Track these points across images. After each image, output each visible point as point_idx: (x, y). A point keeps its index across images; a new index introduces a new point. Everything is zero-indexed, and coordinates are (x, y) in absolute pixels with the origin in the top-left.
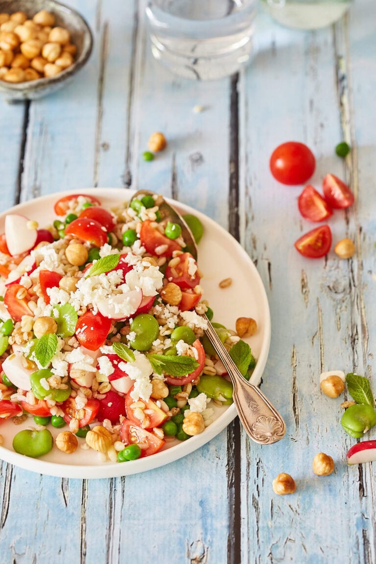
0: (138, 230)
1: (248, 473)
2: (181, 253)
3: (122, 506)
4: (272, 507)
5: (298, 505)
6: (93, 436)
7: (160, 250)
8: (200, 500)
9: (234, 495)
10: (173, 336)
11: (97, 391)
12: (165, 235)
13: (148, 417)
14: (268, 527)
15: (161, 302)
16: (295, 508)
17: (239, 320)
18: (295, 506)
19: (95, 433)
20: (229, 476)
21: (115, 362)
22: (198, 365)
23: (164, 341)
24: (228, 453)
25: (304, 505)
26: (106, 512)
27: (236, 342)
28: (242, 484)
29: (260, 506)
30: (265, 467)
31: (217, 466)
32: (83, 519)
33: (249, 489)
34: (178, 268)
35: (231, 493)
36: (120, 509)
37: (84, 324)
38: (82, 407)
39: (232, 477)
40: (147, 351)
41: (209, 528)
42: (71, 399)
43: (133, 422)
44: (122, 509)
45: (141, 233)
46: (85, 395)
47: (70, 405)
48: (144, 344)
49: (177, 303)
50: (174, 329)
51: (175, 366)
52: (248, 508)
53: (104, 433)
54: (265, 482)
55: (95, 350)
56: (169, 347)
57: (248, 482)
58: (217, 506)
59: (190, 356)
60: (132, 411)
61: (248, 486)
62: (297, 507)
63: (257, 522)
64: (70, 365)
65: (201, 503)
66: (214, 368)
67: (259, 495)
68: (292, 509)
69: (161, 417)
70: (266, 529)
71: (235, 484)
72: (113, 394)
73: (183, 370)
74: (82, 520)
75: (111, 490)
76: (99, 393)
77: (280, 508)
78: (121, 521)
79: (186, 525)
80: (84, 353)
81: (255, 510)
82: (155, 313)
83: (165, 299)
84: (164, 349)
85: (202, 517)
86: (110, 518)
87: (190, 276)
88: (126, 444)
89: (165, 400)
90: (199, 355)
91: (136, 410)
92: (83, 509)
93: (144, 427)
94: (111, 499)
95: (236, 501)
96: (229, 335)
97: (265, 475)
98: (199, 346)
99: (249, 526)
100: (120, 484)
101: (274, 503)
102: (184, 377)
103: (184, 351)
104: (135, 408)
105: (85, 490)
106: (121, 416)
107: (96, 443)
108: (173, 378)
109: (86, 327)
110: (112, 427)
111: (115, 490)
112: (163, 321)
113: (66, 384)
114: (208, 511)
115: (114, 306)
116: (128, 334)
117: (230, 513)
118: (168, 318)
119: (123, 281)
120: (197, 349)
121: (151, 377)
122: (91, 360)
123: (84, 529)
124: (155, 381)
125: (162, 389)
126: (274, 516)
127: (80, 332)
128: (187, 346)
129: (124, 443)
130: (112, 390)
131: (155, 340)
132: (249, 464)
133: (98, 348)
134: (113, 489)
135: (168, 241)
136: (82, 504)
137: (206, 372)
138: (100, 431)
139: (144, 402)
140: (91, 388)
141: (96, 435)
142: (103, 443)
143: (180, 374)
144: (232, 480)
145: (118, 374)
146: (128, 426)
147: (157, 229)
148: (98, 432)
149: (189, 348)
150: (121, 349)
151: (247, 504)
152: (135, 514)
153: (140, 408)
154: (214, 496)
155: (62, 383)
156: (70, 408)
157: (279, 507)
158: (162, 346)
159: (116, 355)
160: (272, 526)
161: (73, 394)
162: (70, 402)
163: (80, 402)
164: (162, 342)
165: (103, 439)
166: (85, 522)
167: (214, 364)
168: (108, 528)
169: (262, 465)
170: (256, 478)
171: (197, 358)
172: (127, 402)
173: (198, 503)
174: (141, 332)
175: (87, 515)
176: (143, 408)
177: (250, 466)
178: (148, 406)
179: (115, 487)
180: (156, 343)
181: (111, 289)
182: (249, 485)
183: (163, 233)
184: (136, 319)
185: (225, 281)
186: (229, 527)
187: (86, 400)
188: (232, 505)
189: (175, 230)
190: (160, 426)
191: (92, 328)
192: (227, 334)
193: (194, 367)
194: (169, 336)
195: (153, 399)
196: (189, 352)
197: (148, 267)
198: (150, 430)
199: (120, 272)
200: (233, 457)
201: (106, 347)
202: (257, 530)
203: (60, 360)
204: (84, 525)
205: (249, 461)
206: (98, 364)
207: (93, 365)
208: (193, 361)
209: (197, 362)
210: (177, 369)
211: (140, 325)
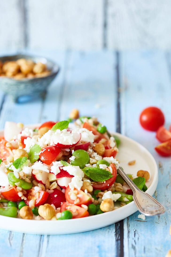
10: (98, 163)
13: (79, 198)
22: (112, 176)
46: (41, 188)
47: (31, 193)
59: (108, 171)
60: (69, 196)
64: (33, 170)
69: (87, 198)
73: (102, 178)
76: (49, 189)
89: (90, 193)
90: (113, 171)
91: (71, 195)
93: (75, 204)
98: (113, 167)
116: (71, 157)
118: (96, 157)
124: (85, 182)
125: (89, 186)
133: (52, 162)
137: (117, 189)
139: (77, 190)
140: (45, 185)
142: (49, 211)
143: (100, 181)
149: (107, 167)
150: (66, 162)
153: (74, 193)
156: (31, 195)
162: (31, 191)
167: (122, 186)
172: (67, 191)
174: (79, 158)
176: (76, 194)
178: (80, 193)
180: (88, 165)
184: (76, 151)
193: (109, 177)
195: (82, 189)
196: (107, 169)
198: (79, 205)
203: (27, 167)
208: (109, 174)
209: (112, 174)
210: (99, 177)
211: (78, 154)
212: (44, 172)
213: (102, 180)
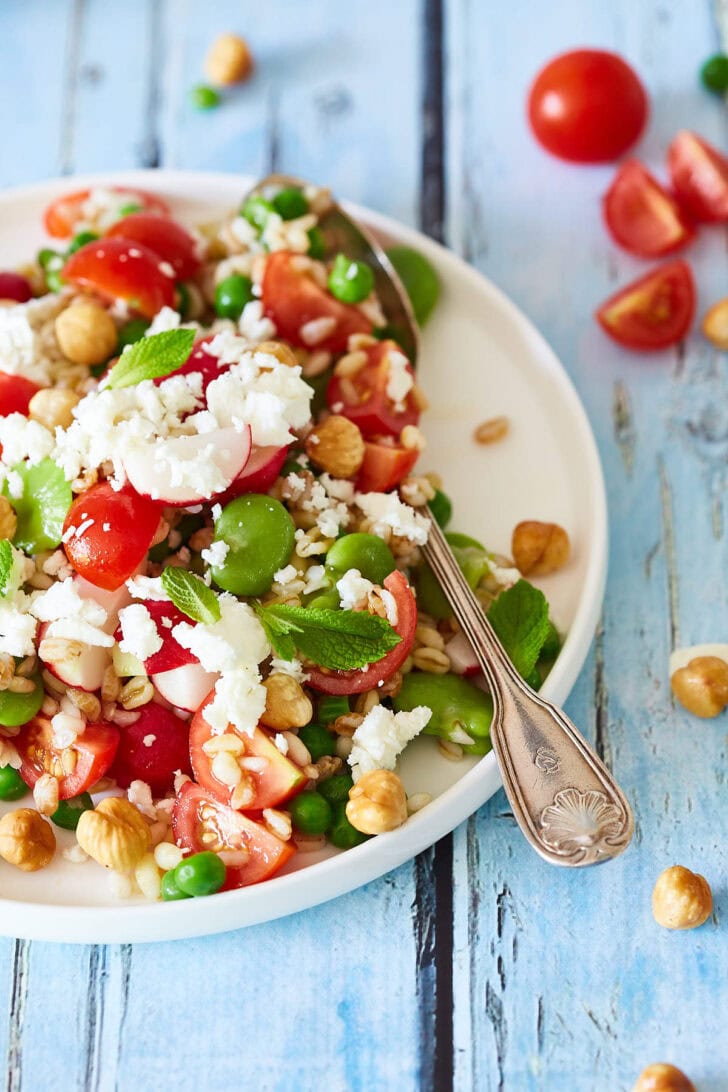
0: (257, 277)
1: (474, 925)
2: (371, 340)
3: (123, 1019)
4: (540, 1018)
5: (613, 1012)
6: (95, 824)
7: (314, 330)
8: (340, 1000)
9: (435, 987)
10: (331, 560)
11: (116, 702)
12: (329, 293)
13: (253, 779)
14: (530, 1074)
15: (304, 466)
16: (606, 1021)
17: (522, 529)
18: (604, 1014)
19: (103, 816)
20: (421, 934)
21: (167, 622)
22: (395, 640)
23: (305, 572)
24: (418, 870)
25: (631, 1010)
26: (78, 1036)
27: (509, 586)
28: (456, 956)
29: (508, 1014)
30: (520, 909)
31: (387, 905)
32: (14, 1055)
33: (477, 969)
34: (361, 380)
35: (426, 980)
36: (118, 1026)
37: (84, 516)
38: (69, 743)
39: (430, 935)
40: (258, 595)
41: (365, 1078)
42: (43, 722)
43: (209, 789)
44: (122, 1026)
45: (265, 286)
46: (81, 711)
47: (39, 738)
48: (252, 577)
49: (349, 472)
50: (337, 538)
51: (333, 641)
52: (473, 1021)
53: (130, 818)
54: (520, 950)
55: (113, 588)
56: (319, 587)
57: (473, 948)
58: (386, 1015)
59: (375, 613)
60: (208, 760)
61: (472, 959)
62: (611, 1019)
63: (500, 1059)
64: (41, 627)
65: (344, 1008)
66: (444, 652)
67: (503, 986)
68: (596, 1022)
69: (286, 778)
70: (525, 1079)
71: (437, 957)
72: (159, 713)
73: (354, 651)
74: (10, 1058)
75: (93, 974)
76: (120, 707)
77: (562, 1021)
78: (119, 1059)
79: (301, 1071)
80: (82, 595)
81: (492, 1026)
82: (287, 495)
83: (318, 459)
84: (305, 593)
85: (346, 1048)
86: (90, 1051)
87: (392, 403)
88: (186, 850)
89: (302, 733)
90: (400, 612)
91: (217, 757)
92: (14, 1029)
93: (238, 807)
94: (93, 999)
95: (439, 1001)
96: (492, 565)
97: (521, 930)
98: (400, 588)
99: (478, 1070)
100: (119, 958)
101: (545, 1008)
102: (358, 672)
103: (358, 601)
104: (217, 753)
105: (21, 975)
106: (178, 773)
107: (104, 846)
108: (326, 676)
109: (91, 522)
110: (154, 804)
111: (104, 974)
112: (309, 519)
113: (29, 677)
114: (361, 1030)
115: (169, 466)
116: (209, 548)
117: (425, 1036)
118: (323, 510)
119: (201, 405)
120: (395, 595)
121: (265, 668)
122: (100, 615)
123: (15, 1082)
124: (276, 678)
125: (293, 702)
126: (545, 1041)
127: (74, 536)
128: (368, 586)
129: (182, 847)
130: (158, 700)
131: (283, 568)
132: (475, 901)
133: (123, 582)
134: (99, 972)
135: (335, 307)
136: (12, 1014)
137: (421, 664)
138: (116, 812)
139: (242, 737)
140: (97, 693)
141: (105, 823)
142: (124, 844)
143: (344, 665)
144: (428, 944)
145: (170, 656)
146: (196, 802)
147: (309, 275)
148: (109, 814)
149: (374, 592)
150: (185, 587)
151: (472, 1010)
152: (157, 1042)
153: (231, 752)
154: (380, 988)
155: (15, 674)
156: (38, 745)
157: (558, 1015)
158: (300, 585)
159: (170, 603)
160: (540, 1073)
161: (49, 708)
162: (39, 730)
163: (63, 729)
164: (301, 573)
165: (124, 833)
166: (19, 1065)
167: (446, 642)
168: (83, 1079)
169: (510, 902)
170: (497, 939)
171: (393, 618)
172: (197, 734)
173: (336, 1007)
174: (244, 544)
175: (24, 1044)
176: (238, 753)
177: (480, 906)
178: (253, 750)
179: (104, 967)
180: (285, 577)
181: (165, 424)
182: (476, 959)
183: (324, 285)
184: (231, 508)
185: (490, 424)
186: (421, 1074)
187: (81, 726)
188: (430, 1014)
189: (355, 280)
190: (284, 805)
191: (106, 527)
192: (485, 565)
193: (384, 644)
194: (319, 559)
195: (267, 728)
196: (373, 603)
197: (270, 370)
198: (253, 814)
199: (195, 378)
200: (432, 881)
201: (143, 580)
202: (498, 1081)
203: (15, 611)
204: (16, 1073)
205: (477, 890)
206: (120, 626)
207: (105, 629)
208: (384, 631)
209: (395, 630)
210: (337, 647)
211: (241, 524)
212: (90, 649)
213: (349, 660)
